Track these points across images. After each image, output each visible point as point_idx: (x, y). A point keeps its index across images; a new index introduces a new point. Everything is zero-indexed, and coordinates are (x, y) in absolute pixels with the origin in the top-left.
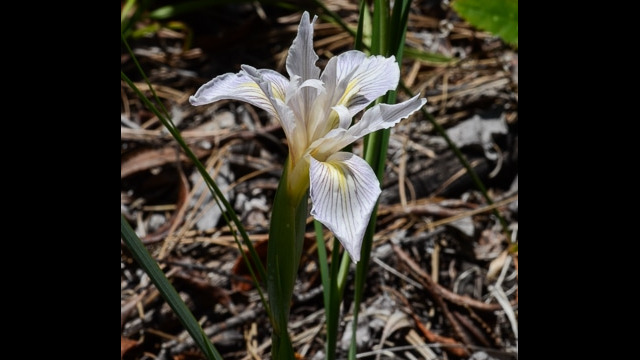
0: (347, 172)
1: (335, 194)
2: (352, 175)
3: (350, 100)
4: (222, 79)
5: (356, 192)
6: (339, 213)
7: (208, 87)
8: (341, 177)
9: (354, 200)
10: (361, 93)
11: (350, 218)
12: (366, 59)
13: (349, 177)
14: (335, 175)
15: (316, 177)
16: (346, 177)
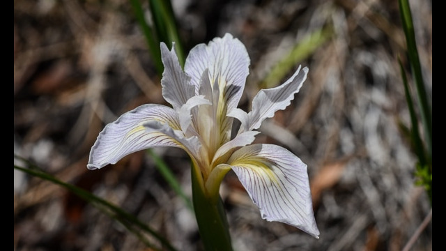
0: (269, 164)
1: (271, 189)
2: (275, 164)
3: (224, 96)
4: (104, 133)
5: (286, 177)
6: (281, 202)
7: (96, 147)
8: (268, 171)
9: (287, 184)
10: (229, 83)
11: (292, 202)
12: (207, 48)
13: (274, 167)
14: (262, 172)
15: (248, 183)
16: (272, 169)
